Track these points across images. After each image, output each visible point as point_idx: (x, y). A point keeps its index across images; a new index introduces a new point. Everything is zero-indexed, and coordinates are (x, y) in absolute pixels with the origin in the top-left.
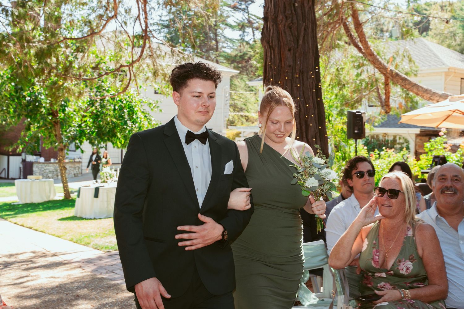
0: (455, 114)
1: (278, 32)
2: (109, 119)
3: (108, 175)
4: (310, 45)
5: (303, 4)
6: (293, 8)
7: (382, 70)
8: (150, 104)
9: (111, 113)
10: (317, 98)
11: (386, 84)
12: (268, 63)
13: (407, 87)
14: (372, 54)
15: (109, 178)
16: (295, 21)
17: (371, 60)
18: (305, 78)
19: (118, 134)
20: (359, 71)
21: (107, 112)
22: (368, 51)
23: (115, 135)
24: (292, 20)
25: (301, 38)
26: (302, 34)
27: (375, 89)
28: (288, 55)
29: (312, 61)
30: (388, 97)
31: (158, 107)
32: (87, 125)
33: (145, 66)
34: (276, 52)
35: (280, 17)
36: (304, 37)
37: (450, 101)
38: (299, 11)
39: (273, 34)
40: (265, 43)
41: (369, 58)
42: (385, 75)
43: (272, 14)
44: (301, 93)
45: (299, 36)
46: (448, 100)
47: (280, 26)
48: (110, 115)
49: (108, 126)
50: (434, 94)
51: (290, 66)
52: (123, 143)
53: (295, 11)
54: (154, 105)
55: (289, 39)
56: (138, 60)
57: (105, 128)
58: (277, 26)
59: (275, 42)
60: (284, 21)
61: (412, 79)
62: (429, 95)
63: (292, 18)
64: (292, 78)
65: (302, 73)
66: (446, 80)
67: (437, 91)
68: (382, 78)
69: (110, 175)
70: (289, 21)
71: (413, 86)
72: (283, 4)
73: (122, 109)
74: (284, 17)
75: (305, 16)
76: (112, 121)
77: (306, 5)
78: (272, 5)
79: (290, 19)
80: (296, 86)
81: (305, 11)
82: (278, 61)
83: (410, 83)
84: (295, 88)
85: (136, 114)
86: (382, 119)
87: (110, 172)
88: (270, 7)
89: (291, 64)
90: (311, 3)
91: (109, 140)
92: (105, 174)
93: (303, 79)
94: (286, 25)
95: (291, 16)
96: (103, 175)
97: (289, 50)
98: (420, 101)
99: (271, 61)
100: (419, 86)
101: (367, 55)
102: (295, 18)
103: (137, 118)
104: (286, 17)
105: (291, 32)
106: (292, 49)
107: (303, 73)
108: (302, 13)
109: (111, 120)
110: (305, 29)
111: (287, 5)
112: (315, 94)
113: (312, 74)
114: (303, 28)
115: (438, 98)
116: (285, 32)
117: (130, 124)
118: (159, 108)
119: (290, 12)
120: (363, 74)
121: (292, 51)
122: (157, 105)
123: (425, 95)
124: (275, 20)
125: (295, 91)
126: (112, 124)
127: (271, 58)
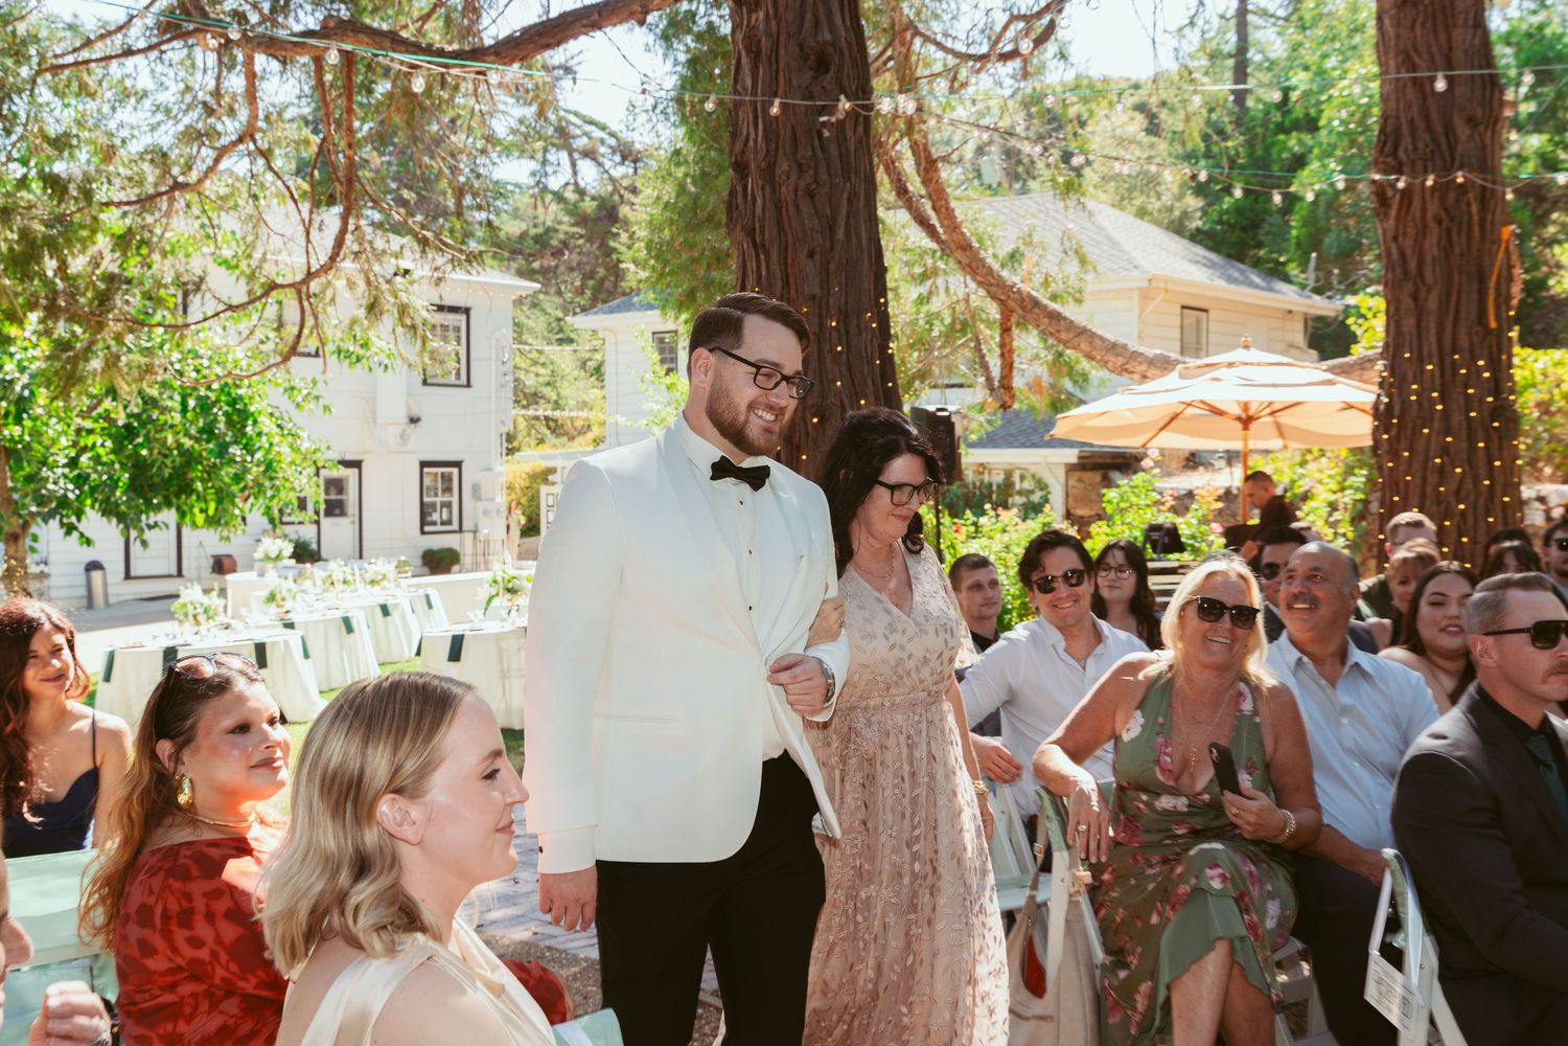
0: (1190, 410)
1: (778, 205)
2: (170, 440)
3: (200, 610)
4: (864, 242)
5: (843, 131)
6: (816, 143)
7: (993, 289)
8: (292, 388)
9: (177, 418)
10: (884, 381)
11: (1006, 330)
13: (1064, 336)
14: (966, 247)
15: (202, 618)
16: (824, 177)
17: (965, 261)
18: (853, 330)
19: (199, 486)
20: (923, 289)
21: (162, 418)
22: (955, 236)
23: (186, 488)
24: (816, 175)
25: (842, 223)
26: (844, 211)
27: (971, 340)
28: (809, 268)
29: (868, 284)
30: (1008, 367)
31: (317, 398)
32: (97, 459)
33: (340, 284)
34: (774, 259)
35: (784, 166)
36: (848, 218)
37: (1182, 375)
38: (834, 151)
39: (764, 210)
40: (740, 235)
41: (959, 254)
42: (1002, 303)
43: (761, 156)
44: (844, 368)
45: (835, 220)
46: (1174, 375)
47: (784, 189)
48: (172, 426)
49: (168, 462)
50: (1135, 355)
51: (813, 298)
52: (211, 512)
53: (822, 148)
54: (305, 392)
55: (808, 225)
56: (326, 269)
57: (160, 468)
58: (773, 191)
59: (770, 233)
60: (794, 176)
61: (1069, 310)
62: (1120, 360)
63: (816, 169)
64: (821, 329)
65: (844, 316)
66: (1142, 311)
67: (1141, 349)
68: (993, 311)
69: (206, 611)
70: (808, 177)
71: (1078, 335)
72: (789, 132)
73: (205, 407)
74: (795, 167)
75: (849, 163)
76: (179, 446)
77: (849, 134)
78: (760, 133)
79: (811, 172)
80: (832, 350)
81: (847, 149)
82: (780, 284)
83: (1071, 326)
84: (828, 357)
85: (255, 422)
86: (989, 422)
87: (205, 600)
88: (752, 136)
89: (818, 291)
90: (861, 129)
91: (169, 505)
92: (190, 608)
93: (847, 333)
94: (801, 186)
95: (812, 163)
96: (181, 612)
97: (811, 255)
98: (1094, 372)
99: (758, 283)
100: (1093, 335)
101: (953, 247)
102: (822, 168)
103: (259, 434)
104: (800, 166)
105: (814, 206)
106: (818, 250)
107: (846, 317)
108: (841, 155)
109: (177, 441)
110: (849, 200)
111: (801, 137)
112: (878, 370)
113: (871, 320)
114: (845, 196)
115: (1143, 368)
116: (797, 206)
117: (239, 453)
118: (321, 401)
119: (809, 153)
120: (934, 299)
121: (817, 257)
122: (315, 393)
123: (1111, 358)
124: (768, 174)
125: (829, 365)
126: (181, 454)
127: (759, 276)
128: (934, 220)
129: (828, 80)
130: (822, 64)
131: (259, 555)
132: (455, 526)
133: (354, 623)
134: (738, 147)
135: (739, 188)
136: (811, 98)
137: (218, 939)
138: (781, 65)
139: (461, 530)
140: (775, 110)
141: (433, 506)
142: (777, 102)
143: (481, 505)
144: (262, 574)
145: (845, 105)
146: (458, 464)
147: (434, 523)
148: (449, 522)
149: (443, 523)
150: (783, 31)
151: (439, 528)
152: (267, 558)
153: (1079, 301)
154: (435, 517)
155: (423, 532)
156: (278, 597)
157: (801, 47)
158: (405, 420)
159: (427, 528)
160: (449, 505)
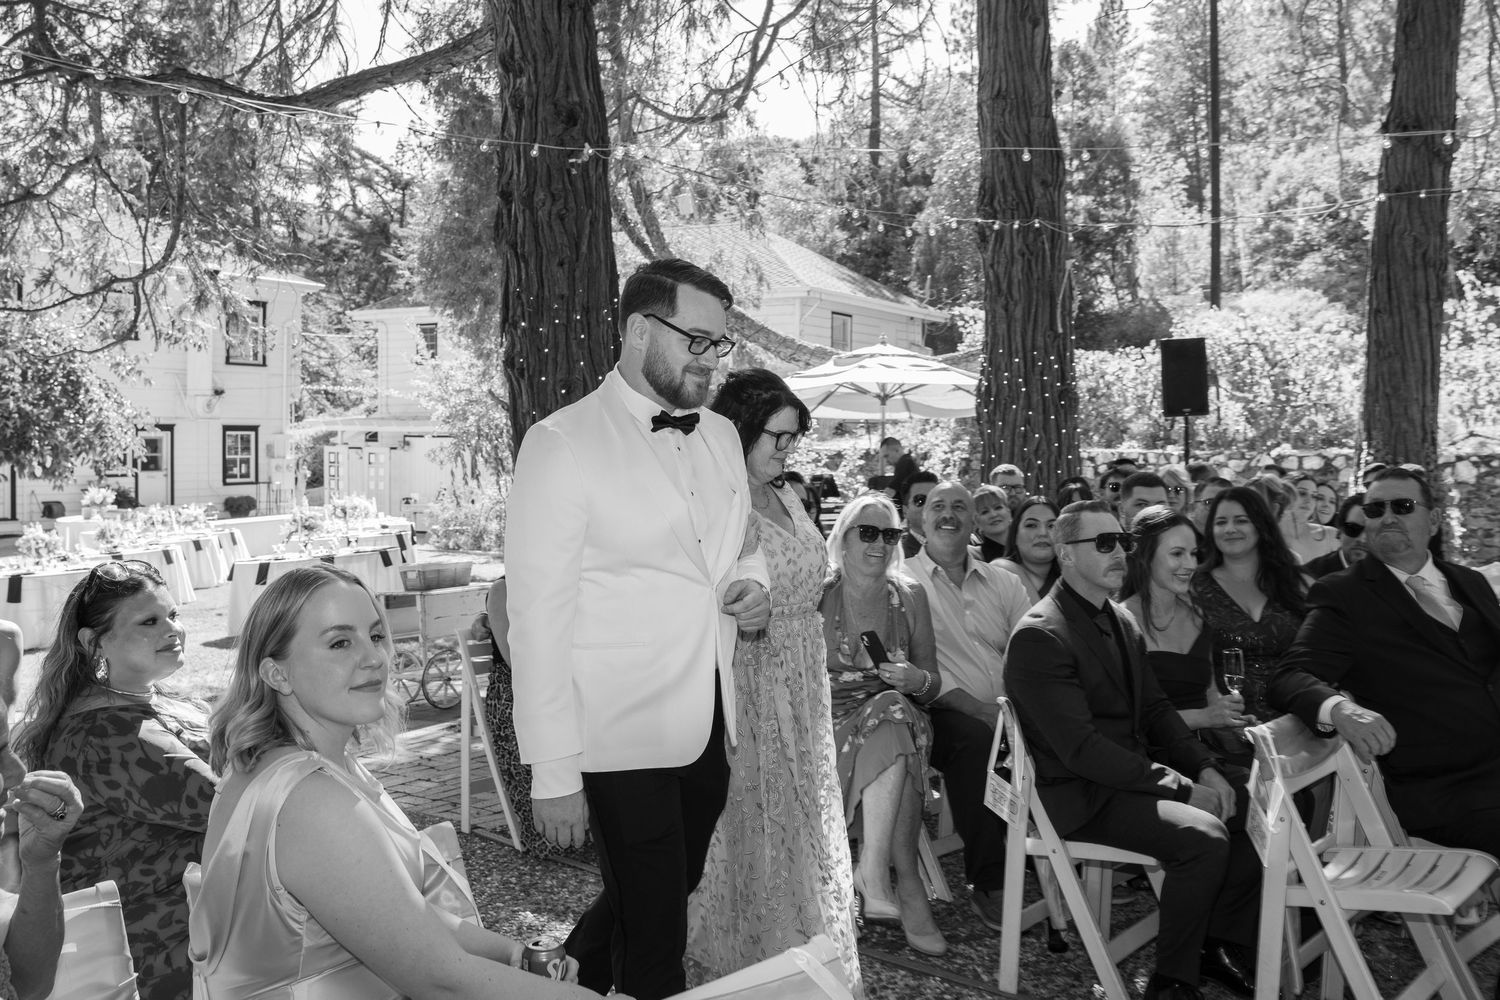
0: (842, 390)
1: (535, 225)
2: (12, 405)
3: (42, 545)
4: (602, 255)
5: (587, 171)
6: (566, 179)
9: (17, 387)
12: (511, 289)
13: (747, 332)
16: (572, 205)
18: (593, 322)
19: (36, 443)
23: (24, 445)
24: (566, 203)
25: (585, 241)
26: (587, 232)
28: (560, 274)
29: (605, 288)
33: (171, 279)
34: (532, 266)
35: (540, 195)
36: (590, 239)
37: (836, 364)
38: (580, 185)
39: (524, 229)
40: (505, 247)
43: (523, 187)
44: (586, 352)
45: (579, 237)
46: (831, 363)
47: (540, 213)
48: (13, 394)
49: (10, 423)
50: (801, 348)
51: (562, 297)
52: (48, 465)
53: (571, 183)
54: (128, 368)
55: (559, 242)
56: (159, 266)
58: (532, 214)
59: (529, 248)
60: (548, 204)
62: (790, 351)
63: (566, 199)
64: (569, 320)
65: (586, 311)
66: (802, 315)
67: (805, 343)
70: (560, 204)
71: (757, 331)
72: (545, 170)
74: (549, 196)
75: (591, 195)
76: (20, 410)
77: (592, 173)
78: (522, 169)
79: (562, 201)
80: (577, 338)
81: (590, 185)
82: (536, 286)
83: (752, 325)
84: (574, 343)
85: (87, 391)
87: (46, 536)
88: (516, 171)
89: (566, 292)
90: (601, 170)
92: (33, 543)
93: (589, 324)
94: (554, 211)
95: (563, 194)
97: (561, 264)
99: (519, 285)
100: (768, 332)
102: (571, 198)
103: (91, 401)
104: (553, 195)
105: (564, 226)
106: (566, 261)
108: (585, 188)
109: (17, 406)
110: (592, 223)
111: (554, 172)
113: (607, 315)
114: (588, 220)
115: (807, 357)
116: (551, 227)
117: (72, 416)
118: (143, 376)
119: (561, 186)
121: (566, 266)
122: (137, 368)
123: (782, 349)
124: (528, 202)
125: (574, 349)
126: (20, 417)
127: (520, 279)
128: (648, 241)
129: (576, 131)
130: (571, 119)
131: (84, 502)
132: (252, 478)
133: (173, 556)
134: (504, 179)
135: (505, 211)
136: (562, 145)
137: (131, 782)
138: (540, 118)
139: (257, 482)
140: (534, 153)
141: (234, 462)
142: (536, 146)
143: (274, 462)
144: (88, 517)
145: (589, 150)
146: (255, 428)
147: (235, 476)
148: (247, 475)
149: (242, 476)
150: (541, 93)
151: (238, 480)
152: (93, 504)
153: (757, 306)
154: (236, 471)
155: (225, 484)
156: (108, 535)
157: (555, 105)
158: (211, 392)
159: (228, 480)
160: (246, 462)
